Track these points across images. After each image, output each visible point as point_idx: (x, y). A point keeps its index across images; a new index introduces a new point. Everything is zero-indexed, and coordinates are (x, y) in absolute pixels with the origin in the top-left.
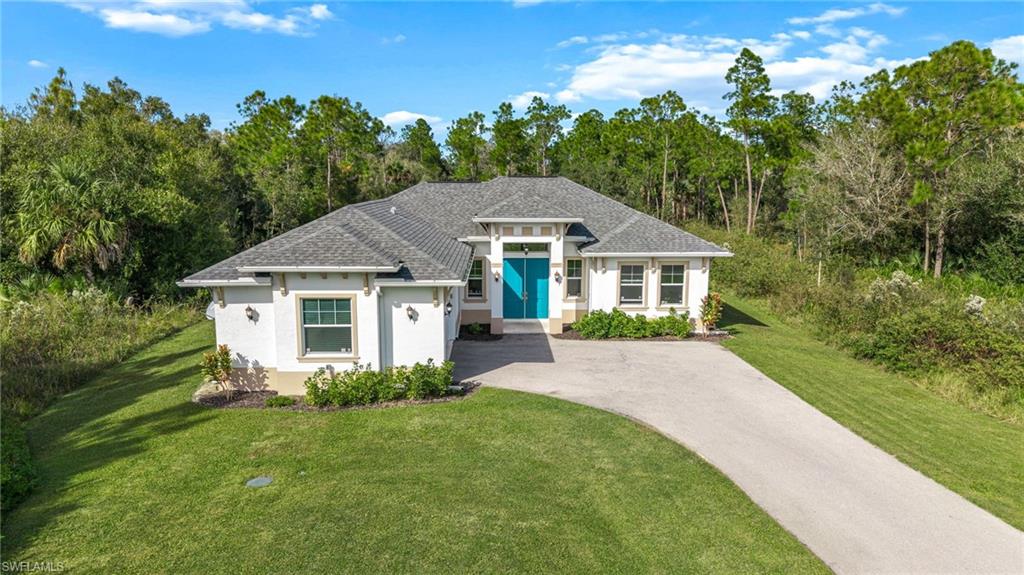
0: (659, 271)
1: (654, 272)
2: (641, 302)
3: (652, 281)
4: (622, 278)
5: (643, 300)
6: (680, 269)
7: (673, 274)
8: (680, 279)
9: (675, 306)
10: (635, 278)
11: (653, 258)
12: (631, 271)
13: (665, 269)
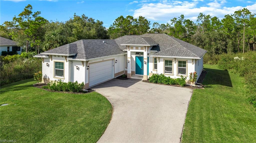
0: (177, 63)
1: (175, 63)
2: (172, 73)
3: (175, 66)
4: (165, 64)
5: (172, 72)
6: (185, 62)
7: (182, 64)
8: (185, 66)
9: (183, 75)
10: (169, 64)
11: (175, 59)
12: (168, 62)
13: (180, 62)
